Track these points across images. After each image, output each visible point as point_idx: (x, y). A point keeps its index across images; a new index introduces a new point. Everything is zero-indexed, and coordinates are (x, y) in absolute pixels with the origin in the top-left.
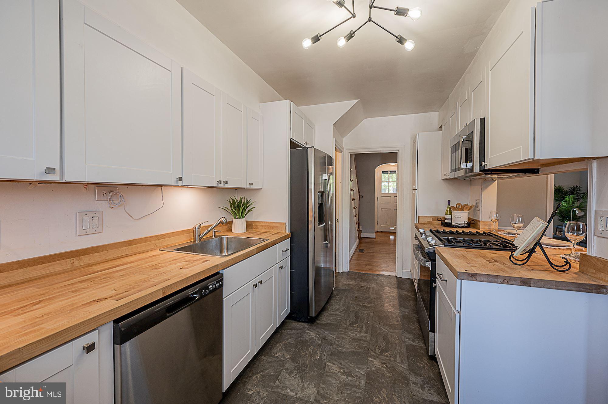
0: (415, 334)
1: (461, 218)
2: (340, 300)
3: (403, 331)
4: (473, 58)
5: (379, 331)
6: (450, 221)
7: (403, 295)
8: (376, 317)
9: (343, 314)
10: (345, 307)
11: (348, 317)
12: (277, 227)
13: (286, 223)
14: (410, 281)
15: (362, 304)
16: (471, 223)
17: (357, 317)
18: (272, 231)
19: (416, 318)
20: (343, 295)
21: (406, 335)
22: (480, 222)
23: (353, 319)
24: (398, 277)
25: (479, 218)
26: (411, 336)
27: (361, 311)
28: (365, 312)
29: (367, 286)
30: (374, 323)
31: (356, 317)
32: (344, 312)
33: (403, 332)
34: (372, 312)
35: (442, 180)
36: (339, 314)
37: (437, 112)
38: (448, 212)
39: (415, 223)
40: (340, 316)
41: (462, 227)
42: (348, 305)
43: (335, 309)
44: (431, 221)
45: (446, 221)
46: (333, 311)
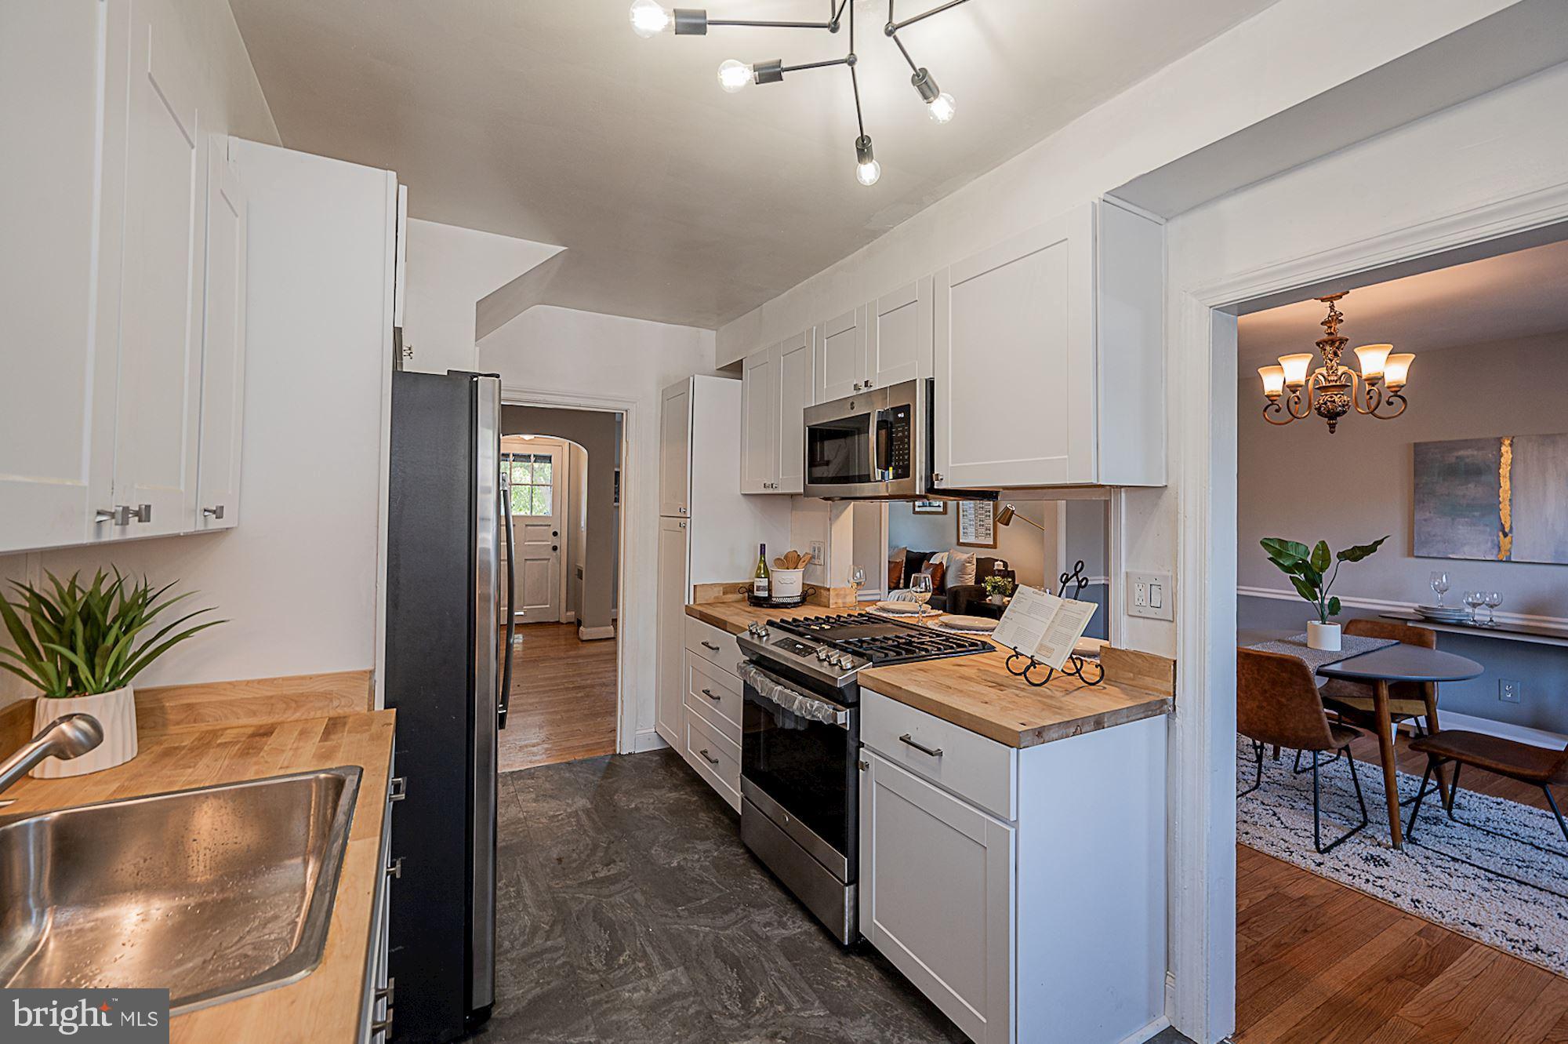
0: (773, 905)
1: (788, 584)
2: (518, 893)
3: (744, 910)
4: (868, 243)
5: (694, 943)
6: (767, 592)
7: (671, 802)
8: (657, 900)
9: (560, 939)
10: (550, 912)
11: (584, 939)
12: (328, 696)
13: (372, 672)
14: (658, 758)
15: (591, 877)
16: (811, 595)
17: (608, 926)
18: (297, 715)
19: (742, 857)
20: (515, 868)
21: (758, 919)
22: (829, 590)
23: (603, 940)
24: (625, 753)
25: (824, 580)
26: (768, 915)
27: (604, 900)
28: (618, 899)
29: (565, 811)
30: (665, 924)
31: (605, 931)
32: (558, 929)
33: (746, 913)
34: (635, 891)
35: (741, 496)
36: (549, 943)
37: (713, 330)
38: (762, 572)
39: (687, 603)
40: (556, 949)
41: (795, 605)
42: (553, 898)
43: (522, 933)
44: (721, 594)
45: (757, 593)
46: (524, 945)
